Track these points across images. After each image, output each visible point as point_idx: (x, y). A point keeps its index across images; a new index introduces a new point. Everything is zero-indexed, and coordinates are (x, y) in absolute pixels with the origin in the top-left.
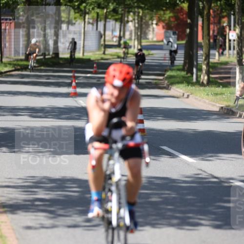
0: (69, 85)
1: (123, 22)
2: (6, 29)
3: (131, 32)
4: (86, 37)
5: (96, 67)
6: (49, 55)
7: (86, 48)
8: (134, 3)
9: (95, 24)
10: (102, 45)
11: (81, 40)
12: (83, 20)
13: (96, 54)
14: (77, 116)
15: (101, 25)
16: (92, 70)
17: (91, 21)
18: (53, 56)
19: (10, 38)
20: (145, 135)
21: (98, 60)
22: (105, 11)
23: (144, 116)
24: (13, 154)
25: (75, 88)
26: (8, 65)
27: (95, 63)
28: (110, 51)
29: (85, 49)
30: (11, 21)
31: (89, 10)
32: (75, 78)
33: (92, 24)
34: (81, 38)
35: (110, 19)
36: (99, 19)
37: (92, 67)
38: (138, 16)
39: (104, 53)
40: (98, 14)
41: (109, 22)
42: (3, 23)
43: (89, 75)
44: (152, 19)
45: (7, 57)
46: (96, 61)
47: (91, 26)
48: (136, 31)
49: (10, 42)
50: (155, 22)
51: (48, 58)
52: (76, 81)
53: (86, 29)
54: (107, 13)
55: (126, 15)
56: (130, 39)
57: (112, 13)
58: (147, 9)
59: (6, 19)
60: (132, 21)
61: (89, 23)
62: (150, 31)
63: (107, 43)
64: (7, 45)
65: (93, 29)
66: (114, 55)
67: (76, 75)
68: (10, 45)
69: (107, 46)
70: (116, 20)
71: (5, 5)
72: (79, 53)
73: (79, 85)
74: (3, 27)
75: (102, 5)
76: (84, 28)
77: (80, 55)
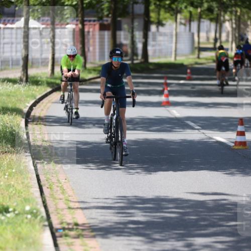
0: (161, 93)
1: (218, 21)
2: (89, 32)
3: (228, 33)
4: (178, 39)
5: (189, 73)
6: (137, 59)
7: (178, 52)
9: (188, 25)
10: (196, 48)
11: (171, 42)
12: (174, 20)
13: (189, 58)
15: (194, 25)
16: (184, 76)
17: (183, 21)
18: (143, 60)
19: (94, 42)
20: (246, 149)
21: (192, 65)
22: (199, 10)
23: (245, 127)
24: (101, 171)
25: (167, 96)
26: (93, 72)
27: (190, 68)
28: (204, 55)
30: (95, 23)
31: (181, 8)
32: (167, 85)
33: (185, 25)
35: (205, 18)
36: (192, 19)
37: (186, 73)
38: (236, 15)
39: (199, 57)
40: (190, 13)
41: (203, 22)
42: (86, 25)
43: (182, 82)
45: (91, 63)
46: (190, 66)
47: (183, 27)
48: (234, 32)
49: (94, 46)
51: (137, 64)
52: (169, 89)
53: (178, 30)
54: (202, 13)
55: (222, 13)
56: (227, 41)
57: (206, 12)
58: (245, 7)
59: (90, 21)
60: (228, 21)
61: (181, 23)
63: (202, 46)
64: (91, 49)
65: (185, 29)
66: (209, 59)
67: (169, 81)
68: (94, 49)
69: (201, 49)
70: (211, 20)
71: (88, 5)
72: (171, 57)
73: (171, 93)
74: (86, 30)
75: (196, 4)
76: (176, 29)
77: (171, 59)
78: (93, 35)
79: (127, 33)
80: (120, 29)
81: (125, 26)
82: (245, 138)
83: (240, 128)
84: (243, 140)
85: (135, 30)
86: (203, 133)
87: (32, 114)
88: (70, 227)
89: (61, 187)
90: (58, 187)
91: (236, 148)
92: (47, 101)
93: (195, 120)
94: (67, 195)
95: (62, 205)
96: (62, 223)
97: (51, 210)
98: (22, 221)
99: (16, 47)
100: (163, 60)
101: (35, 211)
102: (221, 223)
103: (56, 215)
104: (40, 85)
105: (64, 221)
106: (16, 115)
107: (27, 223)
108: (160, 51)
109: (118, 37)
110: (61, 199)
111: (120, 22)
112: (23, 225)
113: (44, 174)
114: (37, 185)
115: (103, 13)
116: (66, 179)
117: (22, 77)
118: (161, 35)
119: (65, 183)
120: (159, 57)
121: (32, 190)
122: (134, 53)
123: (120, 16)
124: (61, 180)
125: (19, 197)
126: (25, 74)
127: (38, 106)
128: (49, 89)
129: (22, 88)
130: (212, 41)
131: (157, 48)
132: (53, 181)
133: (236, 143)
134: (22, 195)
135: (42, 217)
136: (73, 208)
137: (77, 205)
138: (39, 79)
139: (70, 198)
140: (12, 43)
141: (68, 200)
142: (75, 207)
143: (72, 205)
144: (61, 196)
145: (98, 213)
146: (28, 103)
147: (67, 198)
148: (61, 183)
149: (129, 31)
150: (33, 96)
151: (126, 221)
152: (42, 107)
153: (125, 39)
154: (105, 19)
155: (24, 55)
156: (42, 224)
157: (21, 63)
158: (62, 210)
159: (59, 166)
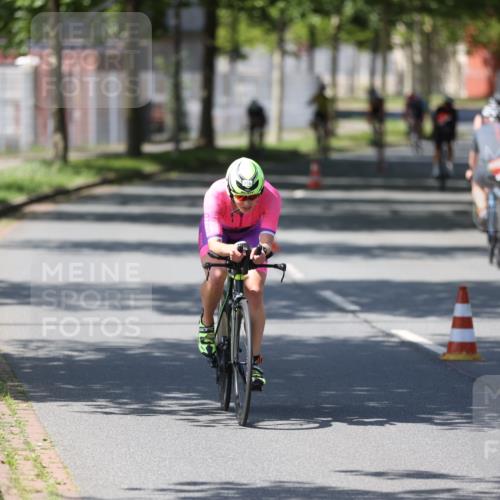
5: (317, 173)
6: (187, 139)
7: (287, 120)
14: (285, 307)
17: (291, 47)
20: (475, 360)
22: (335, 21)
33: (296, 55)
37: (306, 172)
38: (422, 33)
40: (312, 31)
43: (299, 194)
47: (291, 61)
50: (462, 48)
56: (398, 94)
57: (349, 27)
60: (401, 47)
61: (285, 53)
62: (446, 71)
68: (84, 115)
70: (360, 45)
82: (473, 333)
83: (460, 310)
84: (467, 339)
86: (366, 321)
89: (35, 460)
90: (26, 459)
91: (452, 357)
93: (344, 288)
94: (51, 481)
110: (38, 492)
116: (45, 440)
119: (43, 448)
124: (33, 443)
132: (14, 446)
133: (450, 346)
139: (61, 489)
144: (39, 484)
147: (54, 490)
148: (34, 451)
153: (159, 89)
159: (25, 405)
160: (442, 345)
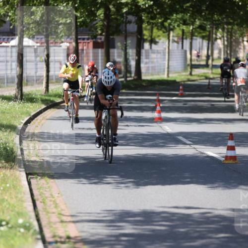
0: (153, 109)
1: (211, 39)
2: (83, 50)
3: (220, 50)
4: (170, 57)
5: (182, 90)
6: (131, 77)
7: (171, 68)
8: (223, 19)
9: (180, 43)
10: (188, 65)
11: (165, 61)
12: (167, 38)
13: (183, 75)
14: (162, 143)
15: (187, 43)
16: (177, 93)
17: (176, 39)
18: (135, 77)
19: (88, 59)
20: (236, 163)
21: (184, 81)
22: (191, 28)
23: (235, 142)
24: (93, 185)
25: (159, 112)
27: (182, 85)
28: (196, 71)
29: (170, 70)
30: (89, 41)
31: (174, 27)
32: (160, 101)
33: (177, 42)
34: (165, 58)
35: (197, 36)
36: (184, 37)
37: (178, 90)
38: (228, 32)
39: (191, 74)
40: (183, 31)
41: (196, 39)
42: (81, 43)
43: (174, 98)
44: (242, 36)
46: (183, 83)
47: (175, 44)
48: (226, 49)
50: (245, 39)
51: (130, 81)
52: (161, 105)
53: (170, 48)
54: (194, 30)
55: (214, 31)
56: (219, 58)
57: (198, 30)
58: (237, 25)
59: (84, 39)
60: (220, 38)
61: (174, 41)
62: (240, 49)
63: (193, 63)
65: (178, 47)
66: (202, 76)
67: (161, 98)
69: (193, 67)
71: (82, 24)
72: (164, 74)
73: (164, 109)
74: (80, 48)
75: (188, 22)
76: (169, 47)
77: (164, 77)
78: (87, 53)
79: (120, 51)
80: (114, 47)
81: (119, 44)
82: (235, 153)
83: (231, 143)
84: (233, 155)
85: (128, 47)
86: (195, 148)
87: (27, 130)
88: (63, 240)
89: (54, 201)
90: (51, 201)
91: (227, 162)
92: (42, 118)
93: (187, 135)
94: (59, 209)
95: (54, 218)
96: (54, 236)
97: (44, 223)
98: (15, 235)
99: (11, 65)
100: (155, 77)
101: (28, 225)
102: (210, 235)
103: (48, 229)
104: (34, 102)
105: (57, 234)
106: (10, 131)
107: (19, 236)
108: (153, 68)
109: (111, 54)
110: (54, 213)
111: (113, 40)
112: (16, 239)
113: (38, 189)
114: (30, 199)
115: (97, 32)
116: (59, 194)
117: (17, 94)
118: (154, 53)
119: (58, 197)
120: (152, 75)
121: (25, 204)
122: (128, 71)
123: (113, 34)
124: (54, 195)
125: (12, 211)
126: (20, 92)
127: (32, 123)
128: (44, 106)
129: (17, 106)
130: (204, 58)
131: (150, 65)
132: (46, 196)
133: (227, 158)
134: (16, 209)
135: (35, 230)
136: (66, 222)
137: (70, 219)
138: (34, 96)
139: (63, 212)
140: (7, 62)
141: (61, 214)
142: (68, 220)
143: (64, 218)
144: (54, 210)
145: (90, 226)
146: (23, 120)
147: (60, 212)
148: (53, 197)
149: (122, 49)
150: (28, 113)
151: (117, 234)
152: (37, 123)
153: (119, 56)
154: (99, 37)
155: (18, 73)
156: (35, 237)
157: (16, 80)
158: (55, 223)
159: (52, 180)
160: (223, 157)
